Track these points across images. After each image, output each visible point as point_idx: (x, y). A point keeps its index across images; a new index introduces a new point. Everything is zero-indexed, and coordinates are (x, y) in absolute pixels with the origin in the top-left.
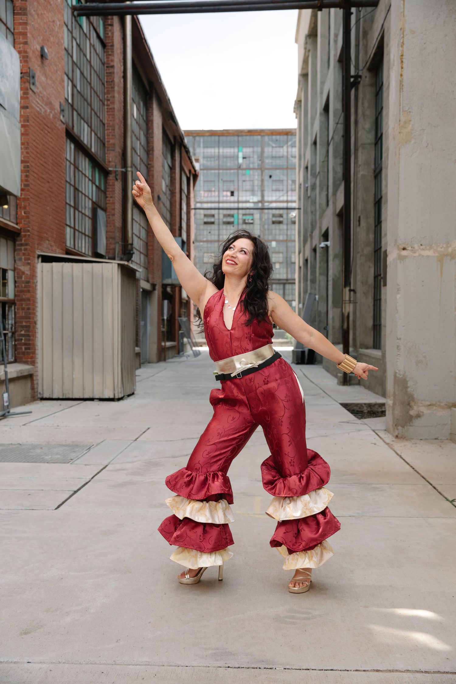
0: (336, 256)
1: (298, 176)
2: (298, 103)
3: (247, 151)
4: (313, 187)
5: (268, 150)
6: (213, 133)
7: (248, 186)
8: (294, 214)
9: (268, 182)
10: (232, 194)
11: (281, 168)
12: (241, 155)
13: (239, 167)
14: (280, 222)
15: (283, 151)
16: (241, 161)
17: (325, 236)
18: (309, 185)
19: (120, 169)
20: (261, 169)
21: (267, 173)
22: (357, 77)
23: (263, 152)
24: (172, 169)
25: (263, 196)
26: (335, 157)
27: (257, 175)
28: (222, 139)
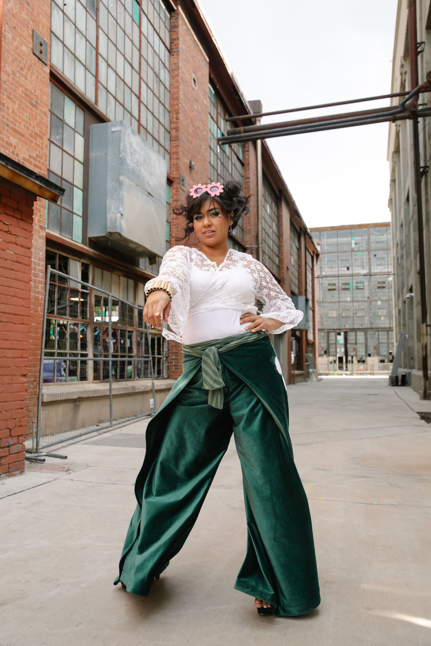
0: (418, 304)
1: (393, 253)
2: (391, 200)
3: (358, 239)
4: (402, 257)
5: (373, 238)
6: (333, 228)
7: (359, 262)
8: (391, 278)
9: (373, 260)
10: (348, 268)
11: (383, 249)
12: (353, 242)
13: (352, 250)
14: (384, 287)
15: (384, 238)
16: (353, 246)
17: (411, 290)
18: (399, 255)
19: (254, 246)
20: (369, 251)
21: (373, 253)
22: (426, 167)
23: (369, 239)
24: (299, 249)
25: (370, 269)
26: (414, 230)
27: (365, 255)
28: (340, 232)
